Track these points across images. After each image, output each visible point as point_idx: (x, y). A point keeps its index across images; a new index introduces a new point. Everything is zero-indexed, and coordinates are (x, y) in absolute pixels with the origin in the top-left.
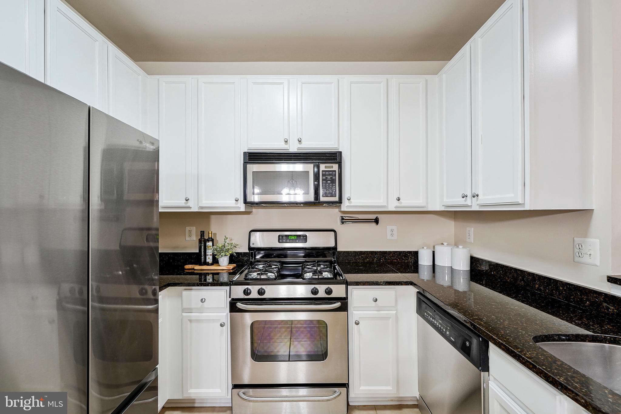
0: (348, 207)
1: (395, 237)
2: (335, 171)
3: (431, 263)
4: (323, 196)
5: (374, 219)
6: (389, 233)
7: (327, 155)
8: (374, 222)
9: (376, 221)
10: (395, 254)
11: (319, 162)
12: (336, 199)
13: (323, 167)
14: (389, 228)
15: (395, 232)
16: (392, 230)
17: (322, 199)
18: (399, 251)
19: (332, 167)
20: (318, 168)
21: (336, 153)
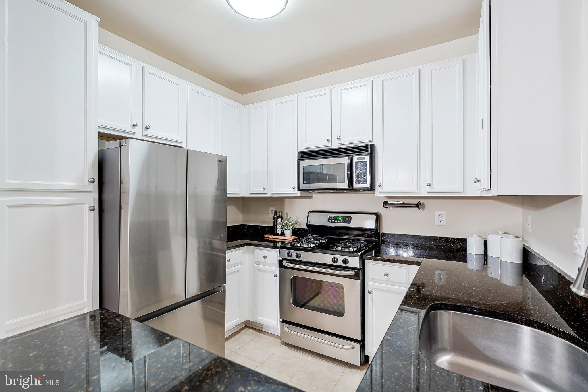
0: (380, 192)
1: (444, 223)
2: (366, 161)
3: (482, 253)
4: (356, 184)
5: (416, 204)
6: (436, 219)
7: (360, 148)
8: (416, 206)
9: (418, 206)
10: (442, 240)
11: (352, 155)
12: (367, 186)
13: (355, 159)
14: (437, 213)
15: (444, 218)
16: (440, 216)
17: (355, 186)
18: (446, 238)
19: (364, 158)
20: (352, 160)
21: (367, 146)
